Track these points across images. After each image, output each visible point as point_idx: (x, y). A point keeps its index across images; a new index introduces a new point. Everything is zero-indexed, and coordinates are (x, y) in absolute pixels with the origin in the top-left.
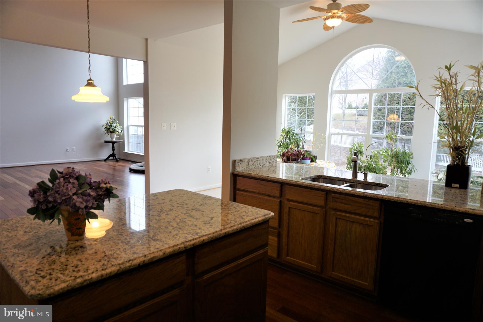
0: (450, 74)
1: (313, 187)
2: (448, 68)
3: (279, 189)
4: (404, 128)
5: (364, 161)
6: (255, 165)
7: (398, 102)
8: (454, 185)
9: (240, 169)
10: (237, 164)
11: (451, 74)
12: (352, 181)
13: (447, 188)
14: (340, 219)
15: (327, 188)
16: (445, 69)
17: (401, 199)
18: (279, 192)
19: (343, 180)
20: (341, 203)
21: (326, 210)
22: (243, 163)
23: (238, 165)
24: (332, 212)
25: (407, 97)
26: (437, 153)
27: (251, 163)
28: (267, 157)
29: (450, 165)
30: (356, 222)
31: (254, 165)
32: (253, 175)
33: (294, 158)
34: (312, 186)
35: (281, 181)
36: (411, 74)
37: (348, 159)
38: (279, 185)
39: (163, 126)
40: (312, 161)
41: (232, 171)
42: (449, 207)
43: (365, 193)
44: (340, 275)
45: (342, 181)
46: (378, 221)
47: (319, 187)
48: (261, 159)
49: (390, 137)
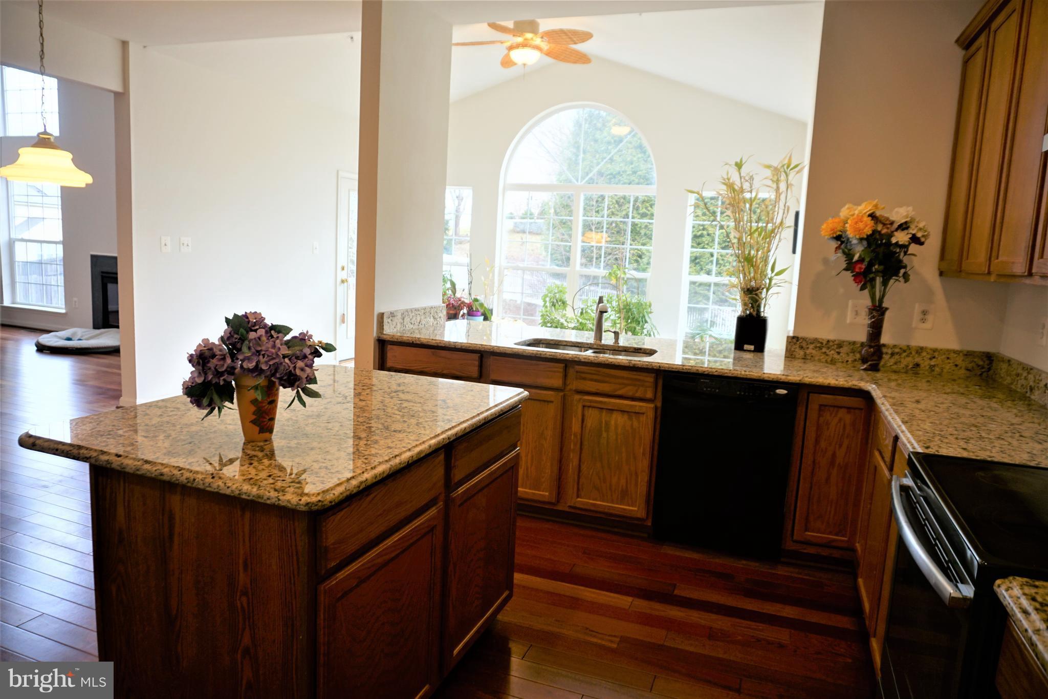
0: (740, 174)
1: (542, 356)
2: (739, 166)
3: (477, 363)
4: (610, 259)
5: (572, 319)
6: (413, 322)
7: (597, 209)
8: (746, 347)
9: (391, 330)
10: (385, 320)
11: (742, 175)
12: (595, 346)
13: (737, 352)
14: (589, 407)
15: (567, 357)
16: (734, 166)
17: (688, 367)
18: (477, 368)
19: (579, 345)
20: (592, 380)
21: (564, 395)
22: (395, 319)
23: (388, 322)
24: (577, 397)
25: (614, 201)
26: (689, 303)
27: (407, 320)
28: (432, 308)
29: (740, 316)
30: (617, 410)
31: (411, 323)
32: (424, 341)
33: (451, 314)
34: (541, 354)
35: (483, 349)
36: (620, 156)
37: (542, 316)
38: (476, 356)
39: (163, 244)
40: (486, 319)
41: (377, 333)
42: (756, 374)
43: (633, 362)
44: (591, 501)
45: (578, 347)
46: (652, 405)
47: (554, 356)
48: (423, 311)
49: (614, 273)
